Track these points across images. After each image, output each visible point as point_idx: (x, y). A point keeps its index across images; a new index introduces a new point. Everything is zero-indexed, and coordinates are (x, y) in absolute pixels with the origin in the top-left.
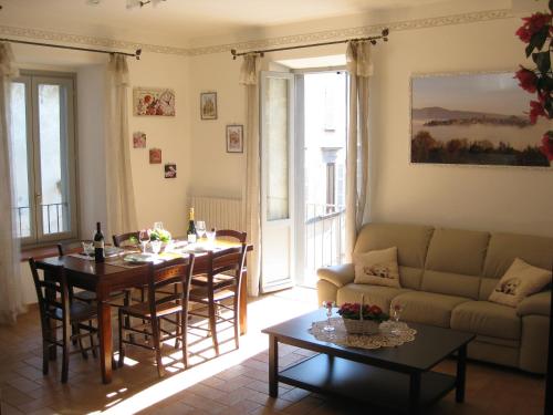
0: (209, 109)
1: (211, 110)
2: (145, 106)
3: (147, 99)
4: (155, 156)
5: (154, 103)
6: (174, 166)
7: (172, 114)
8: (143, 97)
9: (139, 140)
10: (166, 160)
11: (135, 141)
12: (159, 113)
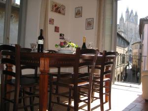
0: (78, 14)
1: (79, 14)
2: (55, 8)
3: (56, 6)
4: (57, 29)
5: (58, 8)
6: (63, 35)
7: (64, 14)
8: (54, 4)
9: (52, 21)
10: (61, 32)
11: (50, 21)
12: (59, 12)
